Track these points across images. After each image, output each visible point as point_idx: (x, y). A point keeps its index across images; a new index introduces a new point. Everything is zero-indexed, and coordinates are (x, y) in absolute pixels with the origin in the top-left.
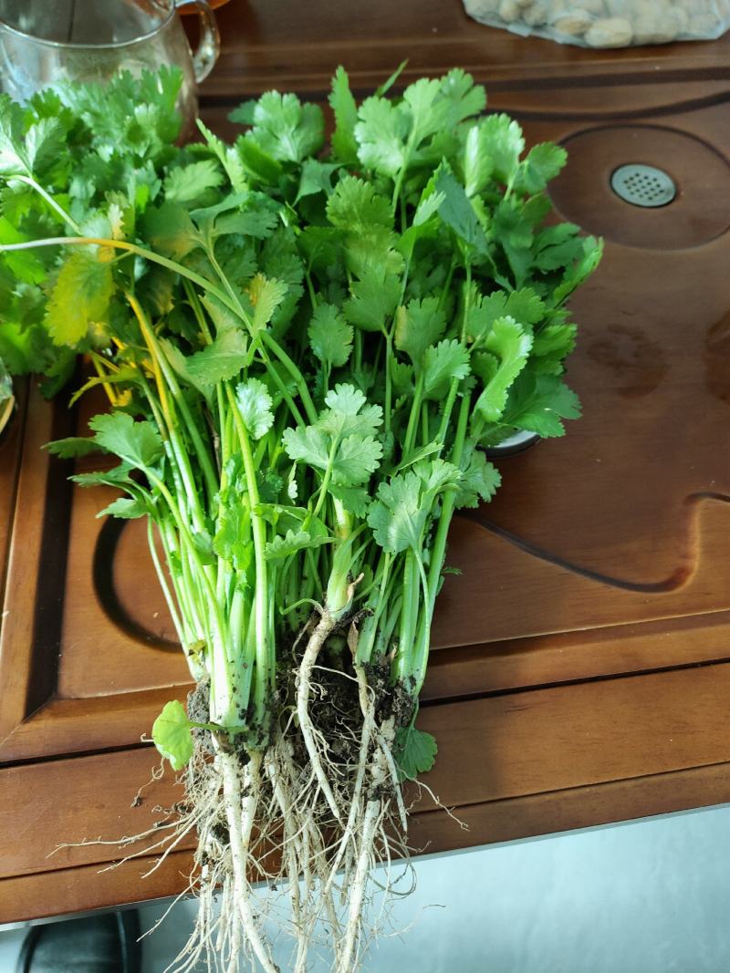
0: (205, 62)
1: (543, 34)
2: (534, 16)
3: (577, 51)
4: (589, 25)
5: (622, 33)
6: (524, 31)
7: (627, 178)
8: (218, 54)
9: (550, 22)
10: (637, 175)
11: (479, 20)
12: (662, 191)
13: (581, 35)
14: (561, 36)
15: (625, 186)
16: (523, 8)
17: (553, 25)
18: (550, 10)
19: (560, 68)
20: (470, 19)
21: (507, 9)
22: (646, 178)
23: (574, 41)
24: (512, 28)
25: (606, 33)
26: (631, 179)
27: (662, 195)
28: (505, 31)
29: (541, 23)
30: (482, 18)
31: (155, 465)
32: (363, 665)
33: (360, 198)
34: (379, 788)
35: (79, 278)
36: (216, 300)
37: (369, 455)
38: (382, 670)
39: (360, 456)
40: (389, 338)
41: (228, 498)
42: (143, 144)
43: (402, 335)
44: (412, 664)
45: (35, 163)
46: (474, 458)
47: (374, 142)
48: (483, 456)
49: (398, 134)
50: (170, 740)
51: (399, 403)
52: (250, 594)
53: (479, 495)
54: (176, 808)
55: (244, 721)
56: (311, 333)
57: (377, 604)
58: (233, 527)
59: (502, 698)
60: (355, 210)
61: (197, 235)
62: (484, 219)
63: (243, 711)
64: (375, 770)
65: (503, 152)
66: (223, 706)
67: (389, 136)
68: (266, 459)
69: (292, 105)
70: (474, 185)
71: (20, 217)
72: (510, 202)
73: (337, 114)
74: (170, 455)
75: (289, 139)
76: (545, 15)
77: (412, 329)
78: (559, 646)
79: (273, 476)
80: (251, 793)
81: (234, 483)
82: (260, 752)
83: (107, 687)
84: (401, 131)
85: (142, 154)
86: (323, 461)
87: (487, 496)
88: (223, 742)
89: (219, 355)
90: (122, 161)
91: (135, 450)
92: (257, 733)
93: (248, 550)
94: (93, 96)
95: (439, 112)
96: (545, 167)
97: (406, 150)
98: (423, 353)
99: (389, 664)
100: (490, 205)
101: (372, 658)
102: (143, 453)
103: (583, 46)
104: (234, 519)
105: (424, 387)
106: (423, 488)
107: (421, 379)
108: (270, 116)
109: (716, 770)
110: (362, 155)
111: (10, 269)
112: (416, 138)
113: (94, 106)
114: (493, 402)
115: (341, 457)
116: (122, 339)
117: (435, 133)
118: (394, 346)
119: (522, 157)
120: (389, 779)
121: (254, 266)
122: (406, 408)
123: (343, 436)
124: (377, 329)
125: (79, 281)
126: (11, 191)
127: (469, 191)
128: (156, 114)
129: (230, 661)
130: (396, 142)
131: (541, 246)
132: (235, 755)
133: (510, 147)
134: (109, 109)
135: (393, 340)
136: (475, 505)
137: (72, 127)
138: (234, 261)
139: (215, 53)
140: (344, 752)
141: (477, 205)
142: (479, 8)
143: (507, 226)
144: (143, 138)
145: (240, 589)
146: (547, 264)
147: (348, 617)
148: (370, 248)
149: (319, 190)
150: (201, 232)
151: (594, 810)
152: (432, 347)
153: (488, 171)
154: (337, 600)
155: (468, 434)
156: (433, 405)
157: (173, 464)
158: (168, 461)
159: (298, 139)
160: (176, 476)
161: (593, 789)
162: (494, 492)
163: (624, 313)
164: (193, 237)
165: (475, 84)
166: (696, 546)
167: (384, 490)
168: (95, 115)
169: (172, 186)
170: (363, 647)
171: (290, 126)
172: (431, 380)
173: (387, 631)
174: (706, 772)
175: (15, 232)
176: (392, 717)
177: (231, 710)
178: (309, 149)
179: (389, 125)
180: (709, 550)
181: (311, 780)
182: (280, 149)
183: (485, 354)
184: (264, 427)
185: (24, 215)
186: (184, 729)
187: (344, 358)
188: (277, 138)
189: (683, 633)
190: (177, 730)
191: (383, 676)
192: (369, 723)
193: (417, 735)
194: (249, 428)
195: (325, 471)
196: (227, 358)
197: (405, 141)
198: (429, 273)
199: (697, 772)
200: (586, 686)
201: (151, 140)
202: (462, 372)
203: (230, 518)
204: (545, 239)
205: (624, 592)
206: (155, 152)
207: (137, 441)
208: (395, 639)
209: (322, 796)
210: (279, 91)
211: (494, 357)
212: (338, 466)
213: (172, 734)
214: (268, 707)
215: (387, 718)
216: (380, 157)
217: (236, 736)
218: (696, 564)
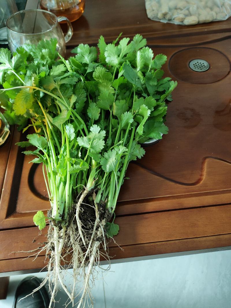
0: (69, 36)
1: (171, 22)
2: (168, 17)
3: (181, 27)
4: (185, 19)
5: (195, 21)
6: (165, 22)
7: (194, 63)
8: (73, 34)
9: (172, 19)
10: (198, 62)
11: (151, 19)
12: (205, 67)
13: (182, 22)
14: (176, 22)
15: (194, 66)
16: (165, 15)
17: (174, 19)
18: (173, 15)
19: (176, 32)
20: (149, 19)
21: (160, 15)
22: (200, 63)
23: (180, 23)
24: (162, 21)
25: (189, 21)
26: (196, 64)
27: (205, 68)
28: (160, 22)
29: (170, 19)
30: (153, 18)
31: (45, 149)
32: (97, 203)
33: (102, 72)
34: (99, 238)
35: (23, 97)
36: (60, 102)
37: (101, 145)
38: (103, 206)
39: (98, 145)
40: (111, 112)
41: (61, 157)
42: (45, 60)
43: (115, 111)
44: (112, 204)
45: (14, 67)
46: (136, 146)
47: (110, 57)
48: (140, 146)
49: (117, 54)
50: (39, 222)
51: (114, 130)
52: (65, 183)
53: (137, 157)
54: (44, 243)
55: (61, 217)
56: (88, 111)
57: (102, 187)
58: (62, 164)
59: (141, 215)
60: (101, 76)
61: (55, 84)
62: (142, 77)
63: (61, 215)
64: (98, 233)
65: (148, 58)
66: (55, 214)
67: (114, 55)
68: (73, 146)
69: (87, 47)
70: (139, 67)
71: (11, 81)
72: (148, 73)
73: (100, 49)
74: (49, 146)
75: (87, 57)
76: (171, 16)
77: (118, 109)
78: (158, 200)
79: (74, 151)
80: (62, 238)
81: (64, 153)
82: (66, 227)
83: (29, 210)
84: (118, 53)
85: (45, 64)
86: (88, 146)
87: (140, 157)
88: (54, 223)
89: (61, 117)
90: (39, 65)
91: (40, 144)
92: (65, 221)
93: (65, 171)
94: (33, 48)
95: (129, 47)
96: (161, 61)
97: (119, 59)
98: (121, 116)
99: (105, 204)
100: (144, 74)
101: (100, 202)
102: (42, 145)
103: (183, 25)
104: (62, 162)
105: (121, 126)
106: (117, 154)
107: (120, 124)
108: (82, 51)
109: (204, 238)
110: (107, 60)
111: (8, 96)
112: (122, 55)
113: (33, 50)
114: (140, 130)
115: (93, 145)
116: (37, 114)
117: (128, 53)
118: (113, 114)
119: (153, 58)
120: (102, 235)
121: (72, 93)
122: (116, 131)
123: (94, 139)
124: (108, 109)
126: (9, 74)
127: (138, 69)
128: (48, 52)
129: (58, 201)
130: (116, 56)
131: (160, 84)
132: (58, 227)
133: (150, 56)
134: (37, 51)
135: (112, 112)
136: (135, 159)
137: (28, 56)
138: (66, 91)
139: (72, 34)
140: (90, 228)
141: (140, 74)
142: (151, 16)
143: (149, 79)
144: (45, 58)
145: (62, 181)
146: (161, 89)
147: (92, 190)
148: (105, 87)
149: (92, 71)
150: (56, 83)
151: (166, 249)
152: (123, 114)
153: (143, 63)
154: (90, 185)
155: (134, 139)
156: (124, 131)
157: (50, 148)
158: (48, 147)
159: (90, 57)
160: (50, 152)
161: (166, 242)
162: (143, 156)
163: (189, 103)
164: (54, 85)
165: (143, 38)
166: (205, 173)
167: (106, 155)
168: (34, 53)
169: (52, 71)
170: (97, 199)
171: (87, 53)
172: (123, 123)
173: (105, 195)
174: (201, 239)
175: (10, 85)
176: (105, 219)
177: (57, 214)
178: (93, 60)
179: (114, 52)
180: (209, 174)
181: (79, 235)
182: (85, 60)
183: (139, 116)
184: (73, 136)
185: (12, 81)
186: (43, 219)
187: (97, 118)
188: (84, 57)
189: (197, 198)
190: (41, 219)
191: (102, 207)
192: (97, 220)
193: (114, 225)
194: (69, 137)
195: (88, 149)
196: (63, 118)
197: (119, 56)
198: (125, 93)
199: (199, 239)
200: (166, 212)
201: (47, 59)
202: (131, 121)
203: (61, 162)
204: (161, 82)
205: (180, 186)
206: (48, 62)
207: (40, 142)
208: (107, 197)
209: (81, 239)
210: (83, 44)
211: (141, 117)
212: (92, 147)
213: (39, 220)
214: (68, 214)
215: (103, 219)
216: (112, 61)
217: (58, 222)
218: (204, 178)
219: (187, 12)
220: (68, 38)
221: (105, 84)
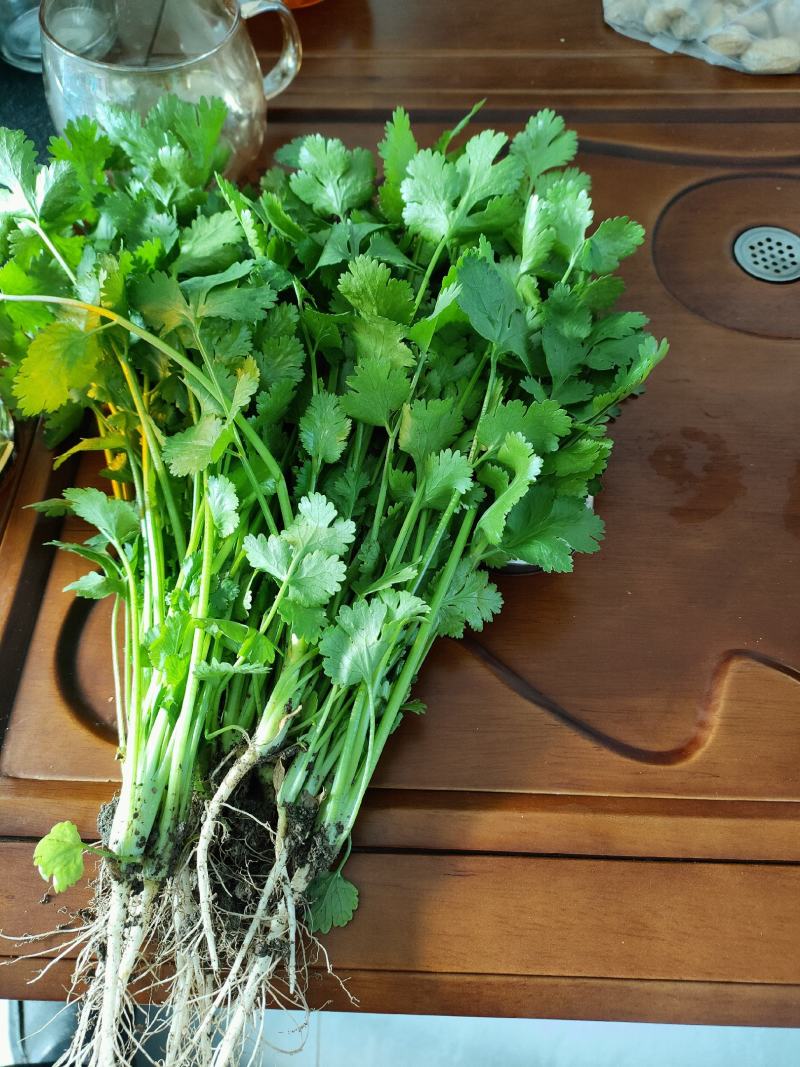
0: (284, 74)
1: (692, 52)
2: (682, 30)
3: (729, 76)
4: (748, 46)
5: (788, 58)
6: (670, 47)
7: (755, 242)
8: (299, 66)
9: (700, 40)
10: (769, 240)
11: (617, 29)
12: (794, 264)
13: (738, 57)
14: (714, 56)
15: (751, 252)
16: (672, 19)
17: (705, 42)
18: (704, 23)
19: (704, 95)
20: (608, 28)
21: (652, 19)
22: (779, 244)
23: (729, 63)
24: (655, 42)
25: (763, 57)
26: (760, 244)
27: (793, 269)
28: (647, 46)
29: (691, 38)
30: (622, 27)
31: (131, 542)
32: (285, 804)
33: (374, 279)
34: (273, 943)
35: (57, 347)
36: (197, 383)
37: (331, 576)
38: (307, 814)
39: (321, 575)
40: (392, 435)
41: (178, 601)
42: (169, 186)
43: (407, 434)
44: (342, 810)
45: (43, 208)
46: (469, 580)
47: (421, 203)
48: (485, 576)
49: (448, 195)
50: (58, 860)
51: (391, 510)
52: (175, 712)
53: (467, 623)
54: (81, 913)
55: (142, 850)
56: (303, 424)
57: (315, 739)
58: (173, 636)
59: (446, 858)
60: (369, 290)
61: (186, 308)
62: (534, 301)
63: (143, 838)
64: (274, 924)
65: (569, 223)
66: (121, 832)
67: (437, 197)
68: (231, 558)
69: (336, 153)
70: (530, 260)
71: (31, 261)
72: (561, 289)
73: (386, 165)
74: (144, 535)
75: (334, 188)
76: (697, 30)
77: (419, 432)
78: (520, 809)
79: (230, 583)
80: (140, 922)
81: (187, 587)
82: (156, 882)
83: (46, 770)
84: (452, 192)
85: (166, 202)
86: (283, 576)
87: (477, 624)
88: (114, 869)
89: (195, 442)
90: (145, 204)
91: (110, 526)
92: (156, 862)
93: (183, 663)
94: (131, 125)
95: (500, 172)
96: (618, 243)
97: (454, 215)
98: (425, 459)
99: (316, 807)
100: (544, 287)
101: (298, 798)
102: (117, 529)
103: (741, 70)
104: (176, 627)
105: (424, 494)
106: (389, 618)
107: (423, 485)
108: (315, 160)
109: (669, 986)
110: (408, 215)
112: (467, 204)
113: (131, 135)
114: (493, 524)
115: (300, 574)
116: (115, 403)
117: (492, 197)
118: (396, 445)
119: (589, 232)
120: (287, 935)
121: (249, 345)
122: (403, 512)
123: (308, 550)
124: (381, 425)
125: (58, 351)
126: (22, 234)
127: (524, 266)
128: (179, 158)
129: (138, 783)
130: (445, 204)
131: (600, 338)
132: (125, 883)
133: (578, 218)
134: (144, 141)
135: (397, 438)
136: (459, 634)
138: (228, 337)
139: (296, 66)
140: (245, 897)
141: (527, 287)
142: (619, 16)
143: (562, 311)
144: (170, 180)
145: (164, 707)
146: (600, 362)
147: (275, 751)
148: (380, 337)
149: (339, 260)
150: (191, 306)
151: (519, 1002)
152: (434, 454)
153: (549, 246)
154: (269, 730)
155: (466, 551)
156: (434, 514)
157: (145, 545)
159: (344, 188)
161: (522, 979)
162: (491, 619)
164: (183, 312)
165: (566, 129)
166: (715, 719)
167: (346, 616)
168: (133, 144)
169: (190, 239)
170: (288, 787)
171: (335, 173)
172: (431, 489)
173: (322, 770)
174: (657, 986)
175: (24, 275)
176: (308, 866)
177: (127, 837)
178: (355, 200)
179: (439, 184)
180: (731, 723)
181: (199, 924)
182: (325, 197)
183: (495, 467)
184: (231, 524)
185: (35, 258)
186: (75, 850)
187: (335, 455)
188: (322, 184)
189: (670, 821)
190: (69, 849)
191: (305, 820)
192: (279, 869)
193: (342, 884)
194: (217, 525)
195: (282, 583)
196: (201, 447)
197: (455, 204)
198: (457, 362)
199: (647, 984)
200: (542, 862)
201: (177, 183)
202: (464, 485)
203: (172, 626)
204: (605, 331)
205: (616, 757)
206: (181, 196)
207: (112, 516)
208: (329, 778)
209: (204, 942)
210: (322, 135)
211: (506, 472)
212: (295, 582)
213: (60, 855)
214: (172, 837)
215: (302, 865)
216: (426, 220)
217: (129, 865)
218: (710, 737)
219: (761, 19)
220: (280, 83)
221: (381, 328)
